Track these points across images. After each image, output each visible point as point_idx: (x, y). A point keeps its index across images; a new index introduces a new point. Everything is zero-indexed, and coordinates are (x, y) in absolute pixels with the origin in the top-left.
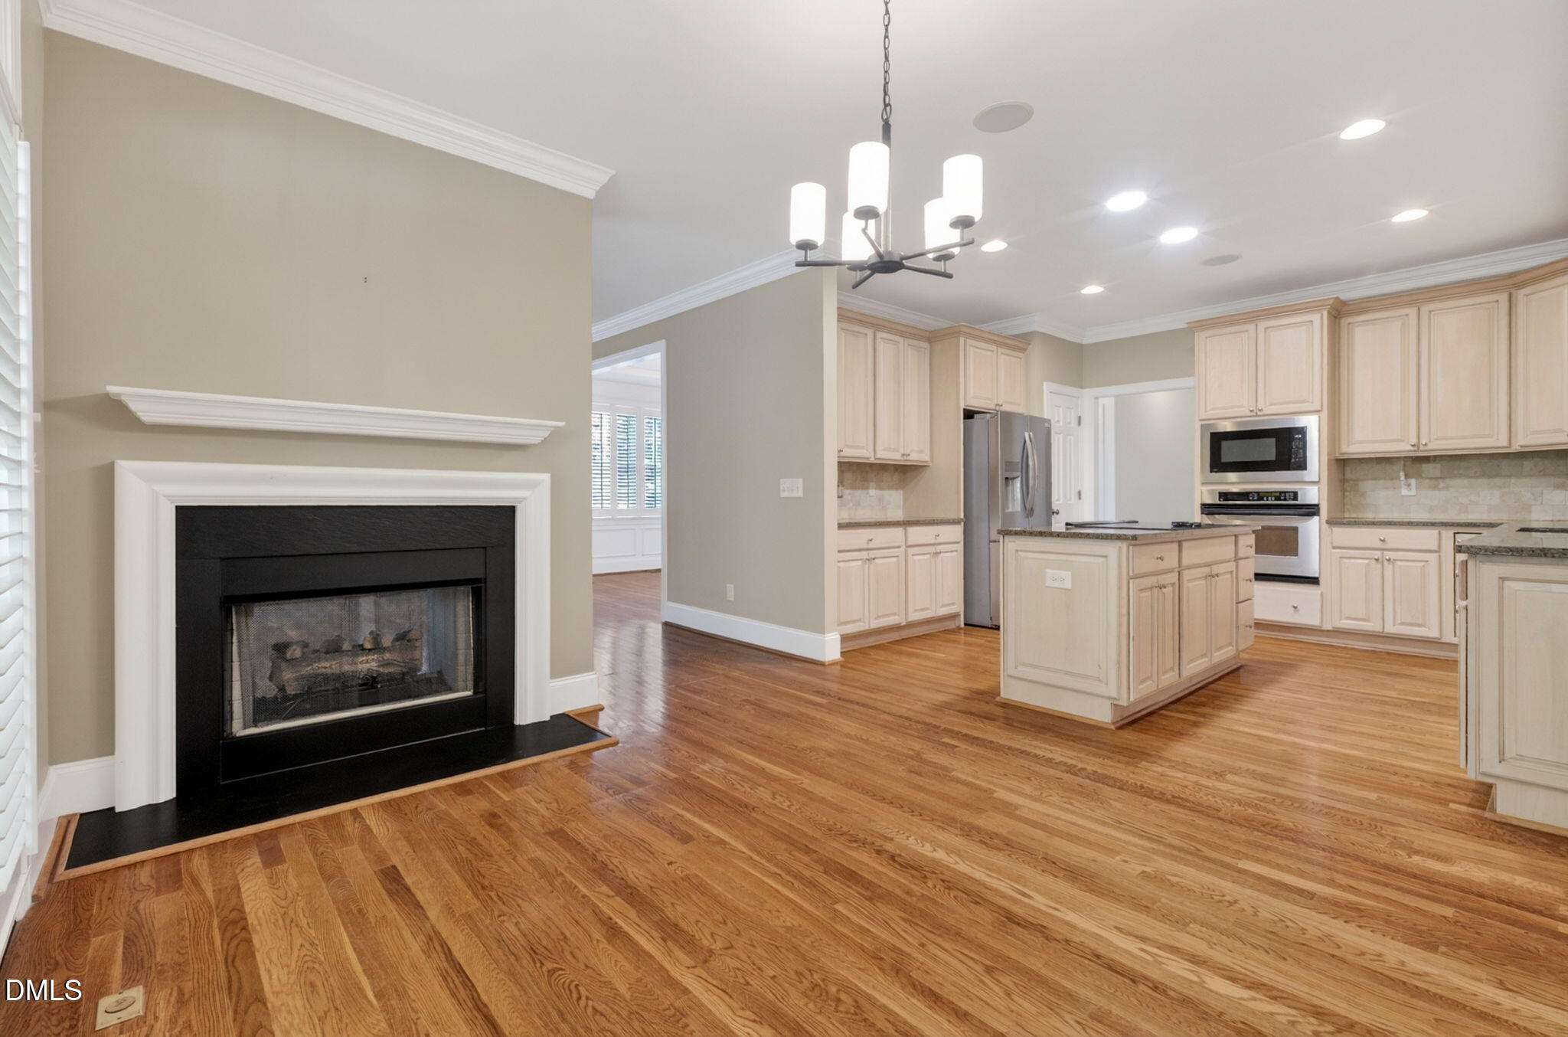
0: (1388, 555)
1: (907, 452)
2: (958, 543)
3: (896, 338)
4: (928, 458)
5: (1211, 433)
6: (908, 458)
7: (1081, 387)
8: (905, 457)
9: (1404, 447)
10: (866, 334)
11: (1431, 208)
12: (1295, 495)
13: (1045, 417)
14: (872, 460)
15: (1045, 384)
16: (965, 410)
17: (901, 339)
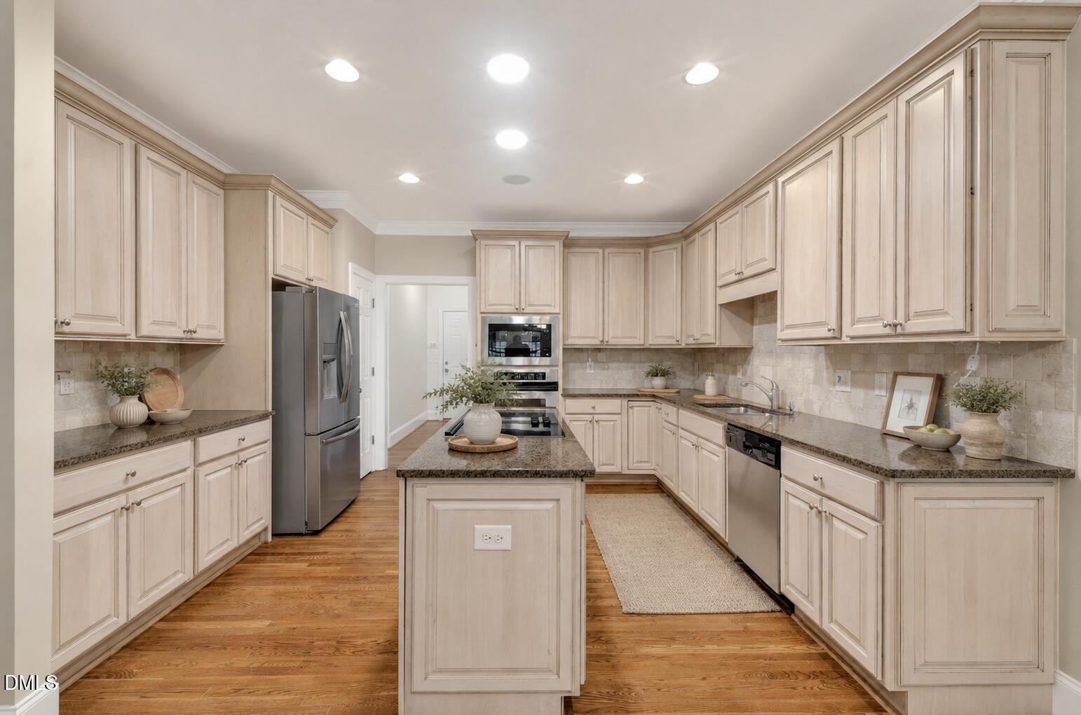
0: (597, 417)
1: (191, 328)
2: (265, 442)
3: (177, 168)
4: (221, 336)
5: (489, 325)
6: (194, 336)
7: (376, 274)
8: (189, 335)
9: (596, 342)
10: (121, 144)
11: (644, 175)
12: (544, 376)
13: (350, 295)
14: (132, 338)
15: (350, 264)
16: (274, 281)
17: (183, 173)
